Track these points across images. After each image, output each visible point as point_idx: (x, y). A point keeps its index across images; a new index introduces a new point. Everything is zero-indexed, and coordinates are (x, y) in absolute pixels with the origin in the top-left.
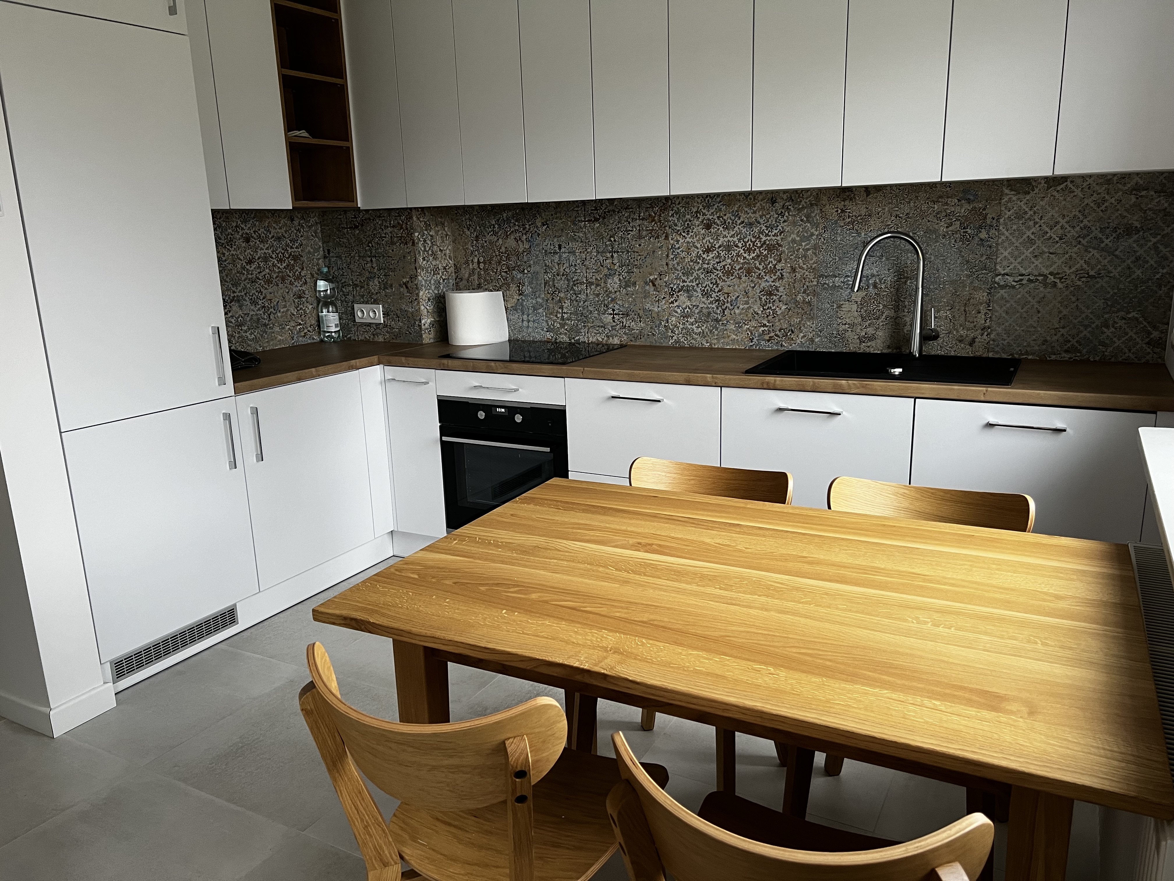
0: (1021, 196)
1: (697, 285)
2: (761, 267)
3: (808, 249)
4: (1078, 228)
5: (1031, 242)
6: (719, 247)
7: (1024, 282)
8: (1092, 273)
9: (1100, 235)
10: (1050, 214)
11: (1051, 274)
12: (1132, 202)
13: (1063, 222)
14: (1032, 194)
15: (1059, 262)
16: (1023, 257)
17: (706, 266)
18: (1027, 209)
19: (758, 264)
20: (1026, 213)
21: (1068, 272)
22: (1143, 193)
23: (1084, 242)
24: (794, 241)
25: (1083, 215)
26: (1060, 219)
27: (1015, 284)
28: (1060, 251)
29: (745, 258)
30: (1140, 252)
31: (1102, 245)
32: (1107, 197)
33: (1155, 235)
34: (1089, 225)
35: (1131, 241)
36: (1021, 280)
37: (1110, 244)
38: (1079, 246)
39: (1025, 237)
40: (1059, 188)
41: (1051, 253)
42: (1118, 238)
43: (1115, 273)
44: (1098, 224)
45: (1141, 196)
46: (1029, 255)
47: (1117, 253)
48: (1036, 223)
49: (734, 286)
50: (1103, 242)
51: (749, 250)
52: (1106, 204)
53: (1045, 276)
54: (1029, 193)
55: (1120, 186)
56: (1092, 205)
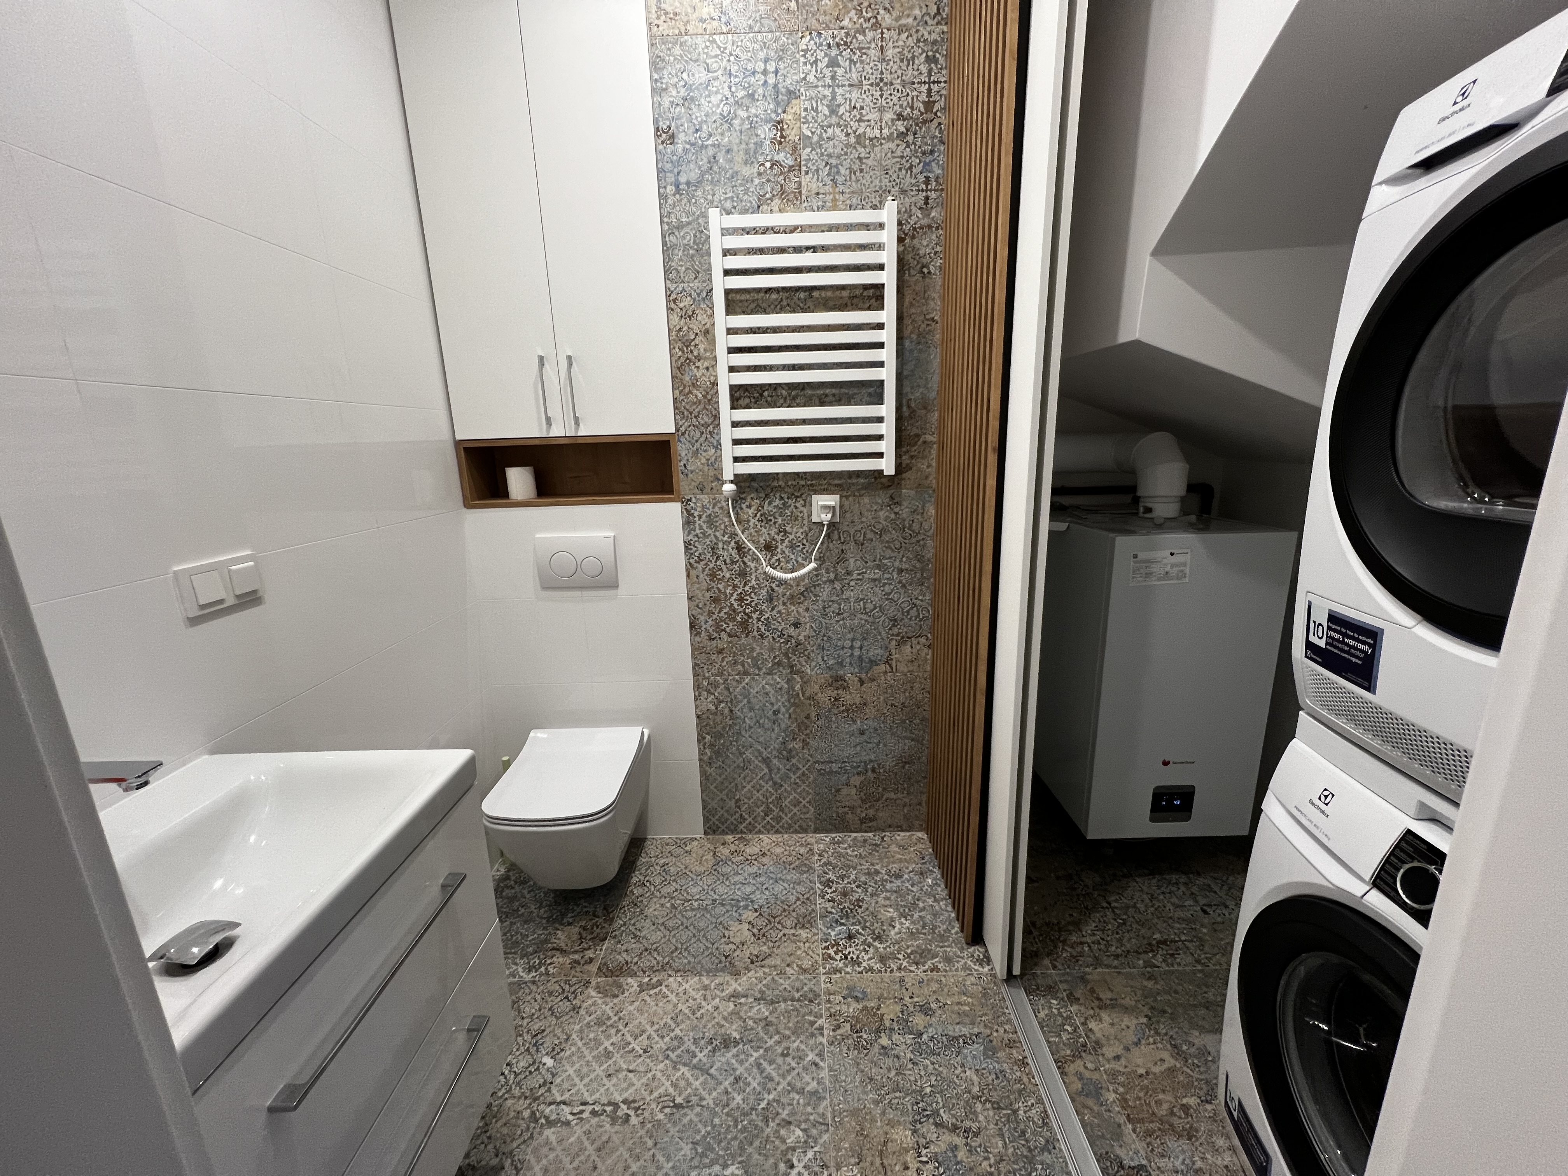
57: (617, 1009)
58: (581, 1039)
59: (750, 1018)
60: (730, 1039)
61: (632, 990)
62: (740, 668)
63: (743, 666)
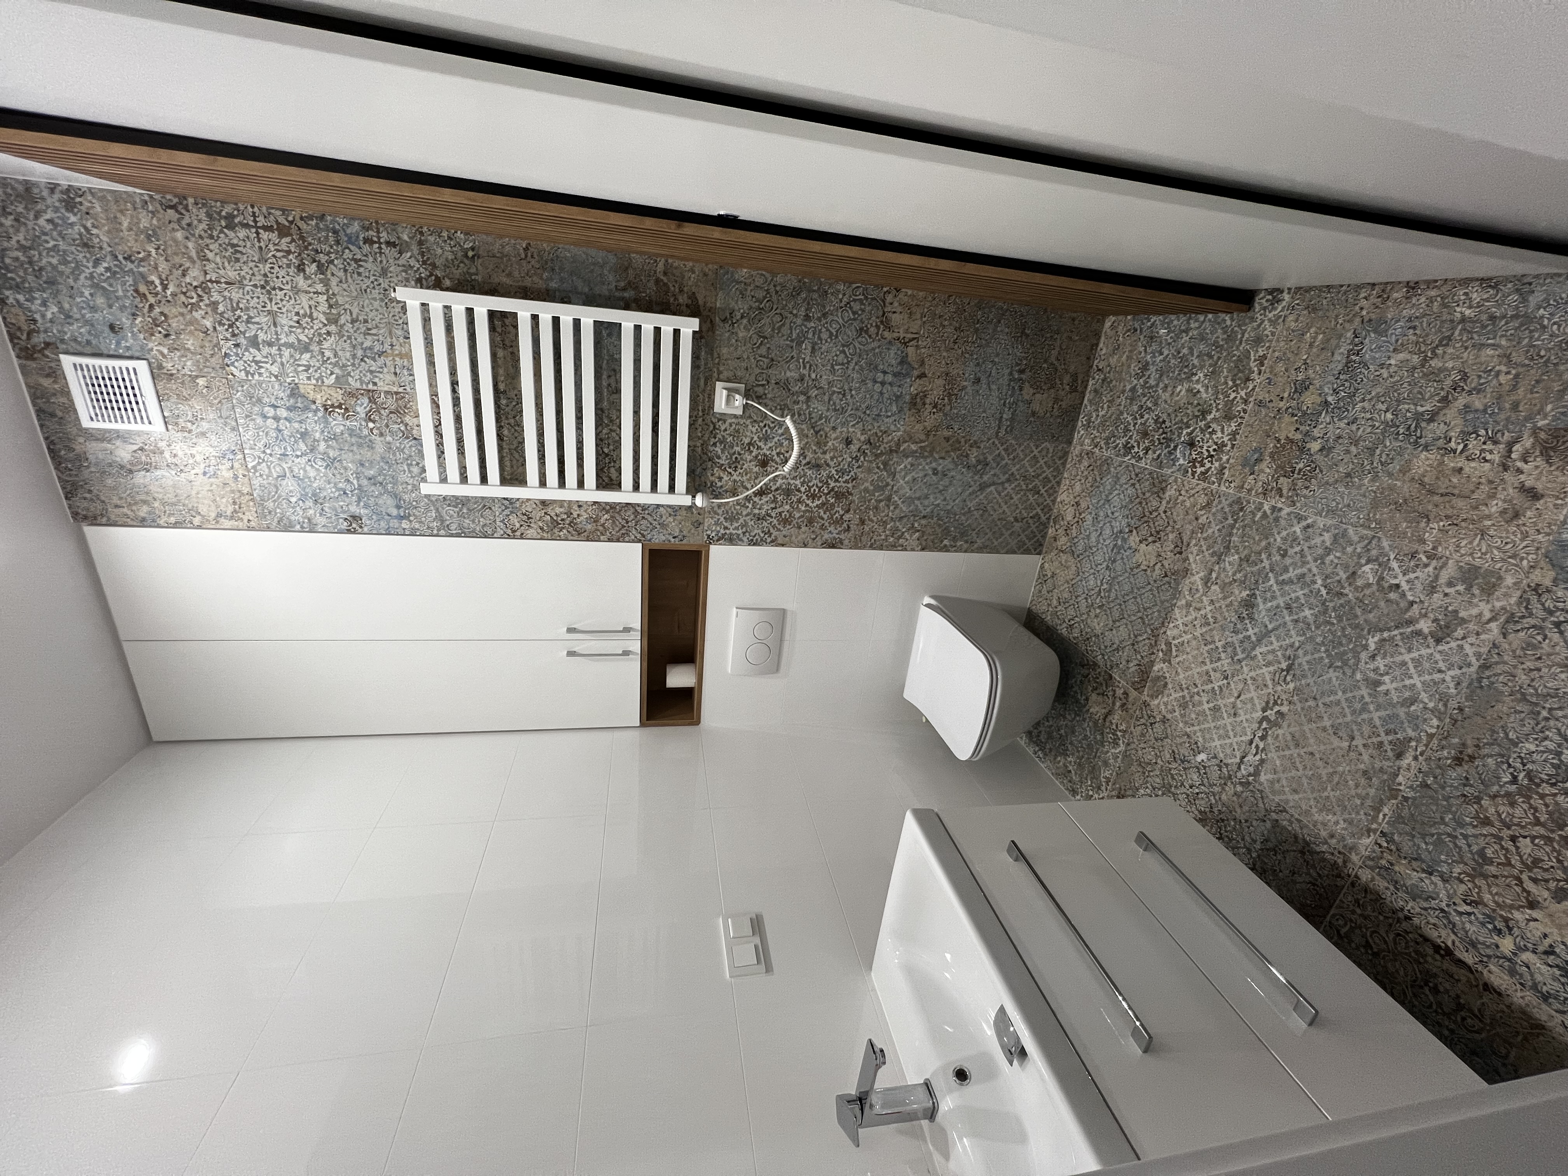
57: (1178, 688)
58: (1193, 725)
59: (1234, 574)
60: (1247, 601)
61: (1165, 670)
62: (883, 504)
63: (881, 501)
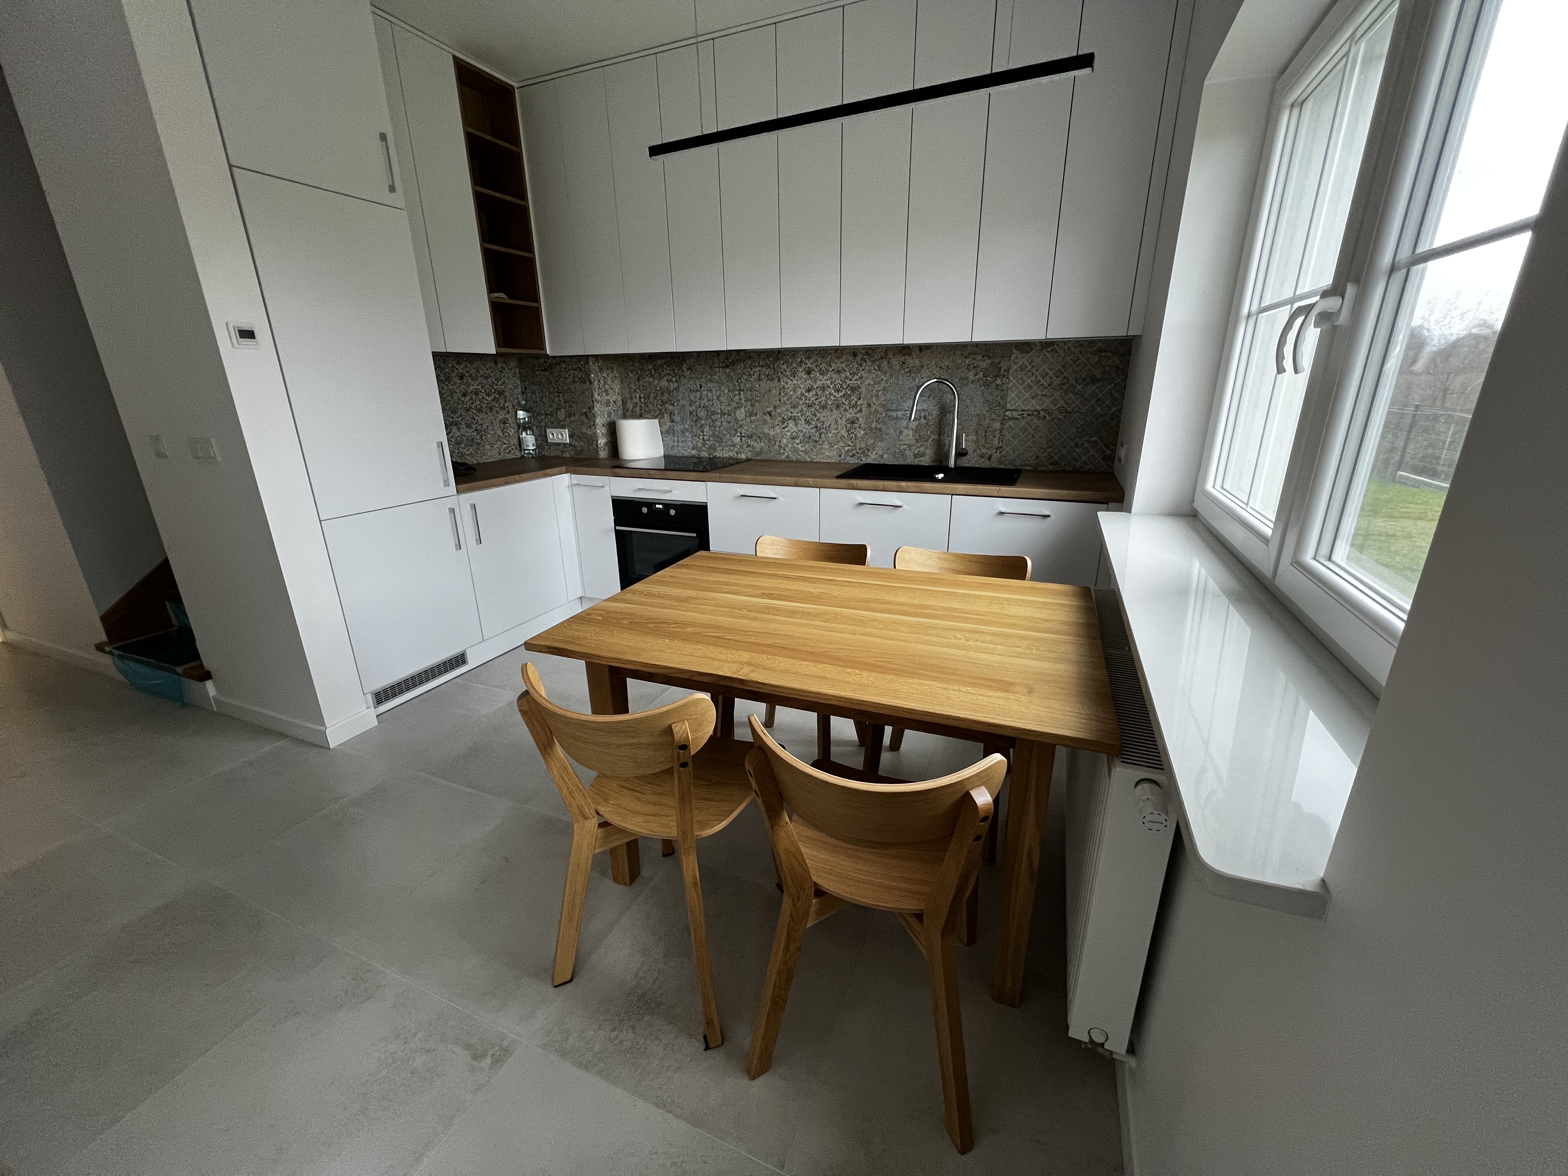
0: (1024, 355)
1: (802, 415)
2: (846, 403)
3: (879, 391)
4: (1061, 378)
5: (1030, 387)
6: (817, 388)
7: (1024, 416)
8: (1069, 410)
9: (1074, 383)
10: (1043, 368)
11: (1042, 410)
12: (1096, 360)
13: (1051, 373)
14: (1031, 353)
15: (1047, 402)
16: (1024, 398)
17: (807, 402)
18: (1027, 364)
19: (844, 401)
20: (1027, 366)
21: (1054, 409)
22: (1104, 354)
23: (1065, 388)
24: (869, 384)
25: (1064, 368)
26: (1049, 371)
27: (1019, 417)
28: (1049, 394)
29: (835, 396)
30: (1100, 395)
31: (1076, 390)
32: (1080, 356)
33: (1109, 384)
34: (1068, 376)
35: (1094, 387)
36: (1023, 414)
37: (1081, 390)
38: (1061, 391)
39: (1026, 383)
40: (1049, 349)
41: (1043, 396)
42: (1086, 385)
43: (1084, 410)
44: (1074, 375)
45: (1102, 356)
46: (1028, 396)
47: (1086, 396)
48: (1033, 374)
49: (828, 416)
50: (1076, 388)
51: (838, 391)
52: (1080, 361)
53: (1039, 412)
54: (1029, 353)
55: (1089, 349)
56: (1070, 362)
